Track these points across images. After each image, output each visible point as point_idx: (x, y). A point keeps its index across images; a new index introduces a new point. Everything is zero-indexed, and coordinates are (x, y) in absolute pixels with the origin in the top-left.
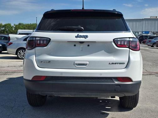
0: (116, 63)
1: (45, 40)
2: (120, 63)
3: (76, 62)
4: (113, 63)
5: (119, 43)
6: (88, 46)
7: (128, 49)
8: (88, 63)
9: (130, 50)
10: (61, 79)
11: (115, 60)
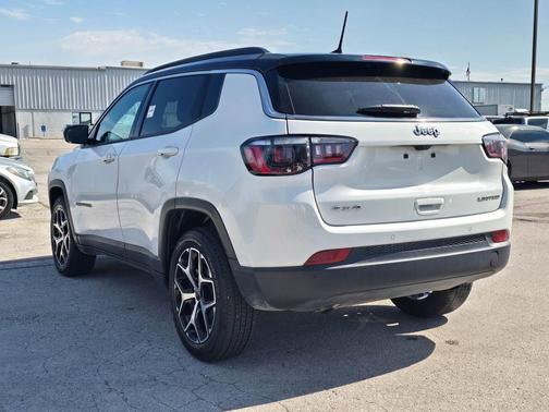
0: (487, 198)
1: (328, 144)
4: (483, 199)
6: (433, 155)
8: (443, 201)
10: (390, 252)
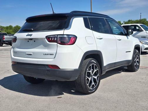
0: (47, 54)
2: (51, 54)
3: (27, 53)
4: (46, 54)
5: (50, 39)
6: (35, 41)
7: (56, 43)
8: (32, 53)
9: (58, 44)
11: (47, 52)
